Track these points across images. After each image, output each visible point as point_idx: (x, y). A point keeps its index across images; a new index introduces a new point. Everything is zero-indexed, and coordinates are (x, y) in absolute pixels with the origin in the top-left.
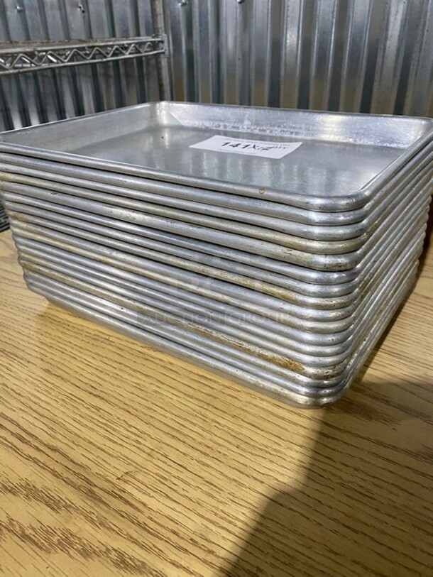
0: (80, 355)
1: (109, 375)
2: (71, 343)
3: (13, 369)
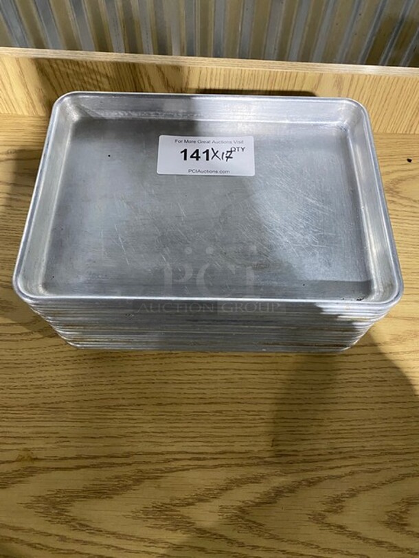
0: (166, 378)
1: (202, 383)
2: (149, 371)
3: (134, 417)
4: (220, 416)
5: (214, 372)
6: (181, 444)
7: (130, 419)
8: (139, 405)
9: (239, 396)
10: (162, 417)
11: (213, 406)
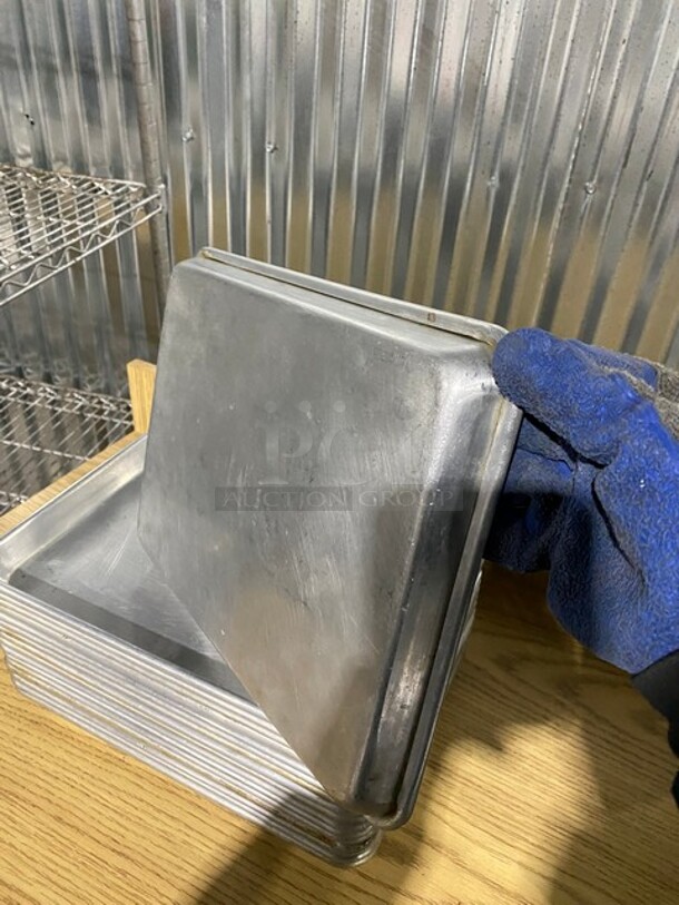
0: (93, 789)
1: (130, 820)
2: (80, 770)
4: (119, 878)
5: (157, 814)
6: (43, 890)
7: (9, 818)
8: (34, 806)
9: (165, 866)
10: (48, 837)
11: (122, 859)
